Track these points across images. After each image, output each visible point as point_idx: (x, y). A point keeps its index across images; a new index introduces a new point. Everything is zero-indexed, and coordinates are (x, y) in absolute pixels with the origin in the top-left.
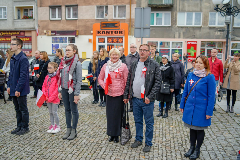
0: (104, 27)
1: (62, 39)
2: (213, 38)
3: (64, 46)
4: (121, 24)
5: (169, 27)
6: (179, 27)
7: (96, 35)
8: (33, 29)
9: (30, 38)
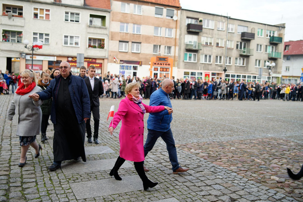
0: (158, 60)
1: (127, 66)
2: (217, 71)
3: (129, 72)
4: (169, 58)
5: (196, 63)
6: (201, 63)
7: (153, 65)
8: (105, 58)
9: (100, 65)
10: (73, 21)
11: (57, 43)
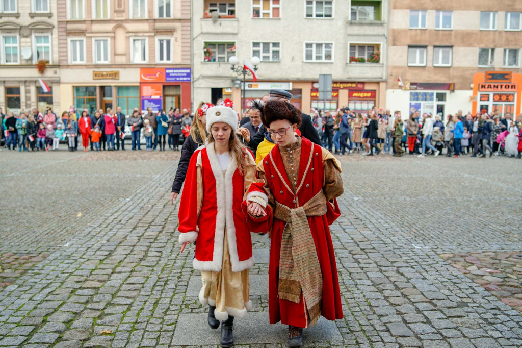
0: (490, 79)
1: (425, 94)
3: (429, 106)
4: (514, 74)
7: (479, 89)
8: (381, 80)
9: (371, 93)
10: (321, 16)
11: (293, 59)
